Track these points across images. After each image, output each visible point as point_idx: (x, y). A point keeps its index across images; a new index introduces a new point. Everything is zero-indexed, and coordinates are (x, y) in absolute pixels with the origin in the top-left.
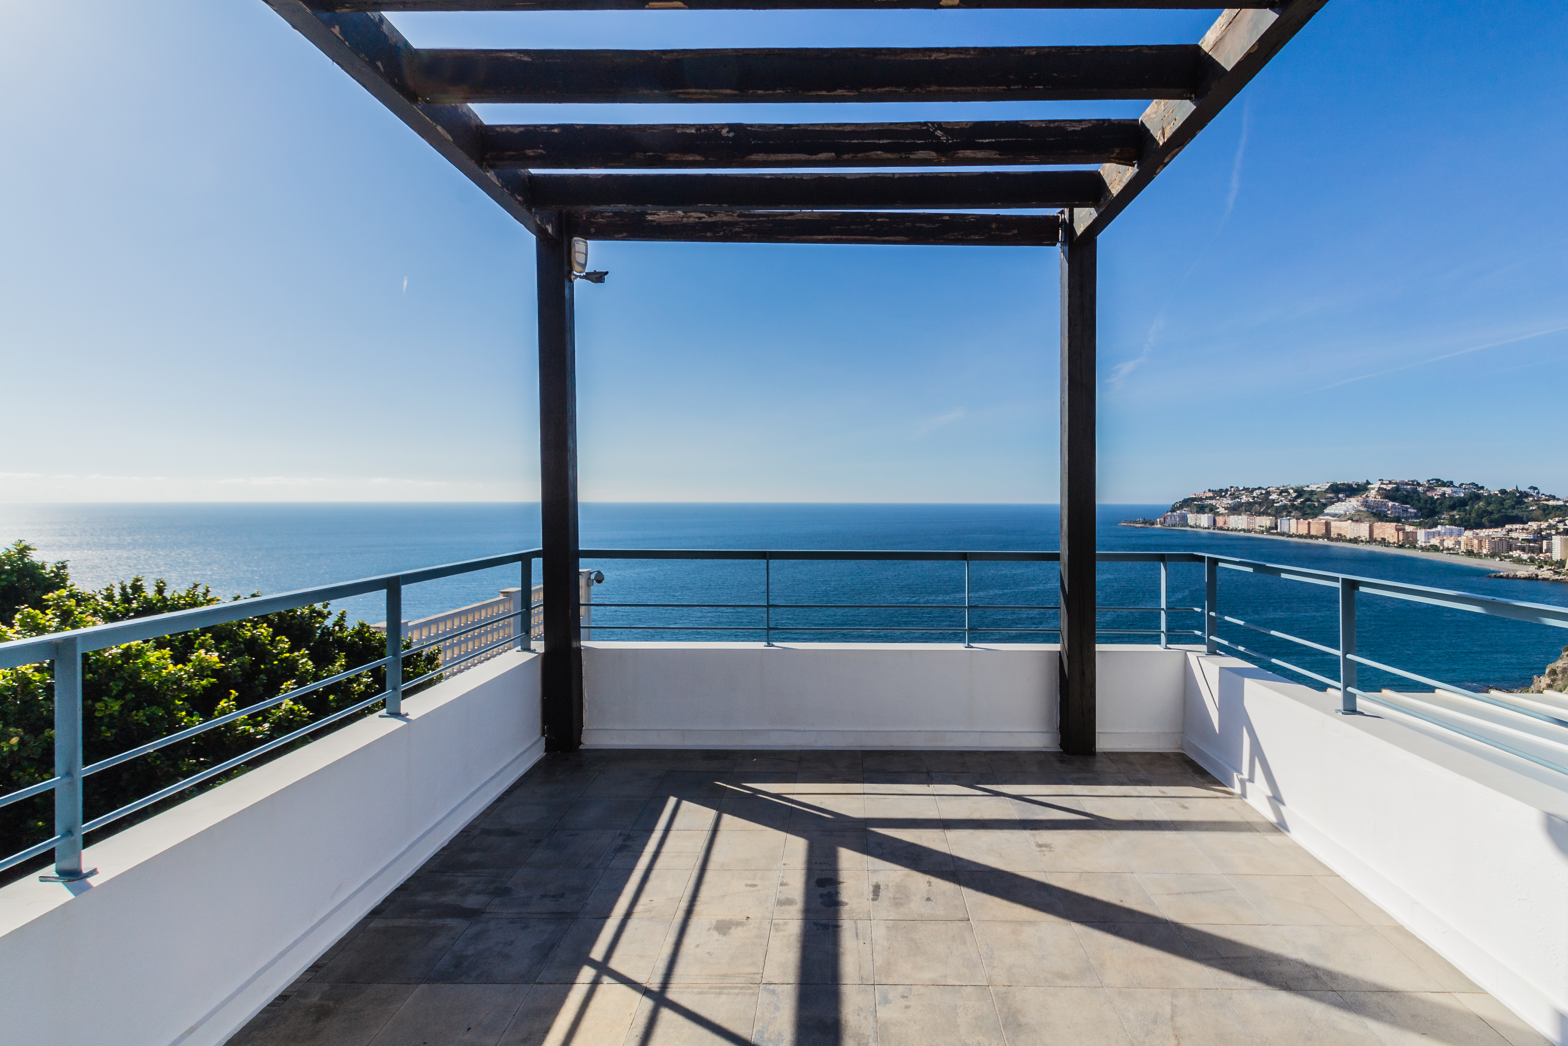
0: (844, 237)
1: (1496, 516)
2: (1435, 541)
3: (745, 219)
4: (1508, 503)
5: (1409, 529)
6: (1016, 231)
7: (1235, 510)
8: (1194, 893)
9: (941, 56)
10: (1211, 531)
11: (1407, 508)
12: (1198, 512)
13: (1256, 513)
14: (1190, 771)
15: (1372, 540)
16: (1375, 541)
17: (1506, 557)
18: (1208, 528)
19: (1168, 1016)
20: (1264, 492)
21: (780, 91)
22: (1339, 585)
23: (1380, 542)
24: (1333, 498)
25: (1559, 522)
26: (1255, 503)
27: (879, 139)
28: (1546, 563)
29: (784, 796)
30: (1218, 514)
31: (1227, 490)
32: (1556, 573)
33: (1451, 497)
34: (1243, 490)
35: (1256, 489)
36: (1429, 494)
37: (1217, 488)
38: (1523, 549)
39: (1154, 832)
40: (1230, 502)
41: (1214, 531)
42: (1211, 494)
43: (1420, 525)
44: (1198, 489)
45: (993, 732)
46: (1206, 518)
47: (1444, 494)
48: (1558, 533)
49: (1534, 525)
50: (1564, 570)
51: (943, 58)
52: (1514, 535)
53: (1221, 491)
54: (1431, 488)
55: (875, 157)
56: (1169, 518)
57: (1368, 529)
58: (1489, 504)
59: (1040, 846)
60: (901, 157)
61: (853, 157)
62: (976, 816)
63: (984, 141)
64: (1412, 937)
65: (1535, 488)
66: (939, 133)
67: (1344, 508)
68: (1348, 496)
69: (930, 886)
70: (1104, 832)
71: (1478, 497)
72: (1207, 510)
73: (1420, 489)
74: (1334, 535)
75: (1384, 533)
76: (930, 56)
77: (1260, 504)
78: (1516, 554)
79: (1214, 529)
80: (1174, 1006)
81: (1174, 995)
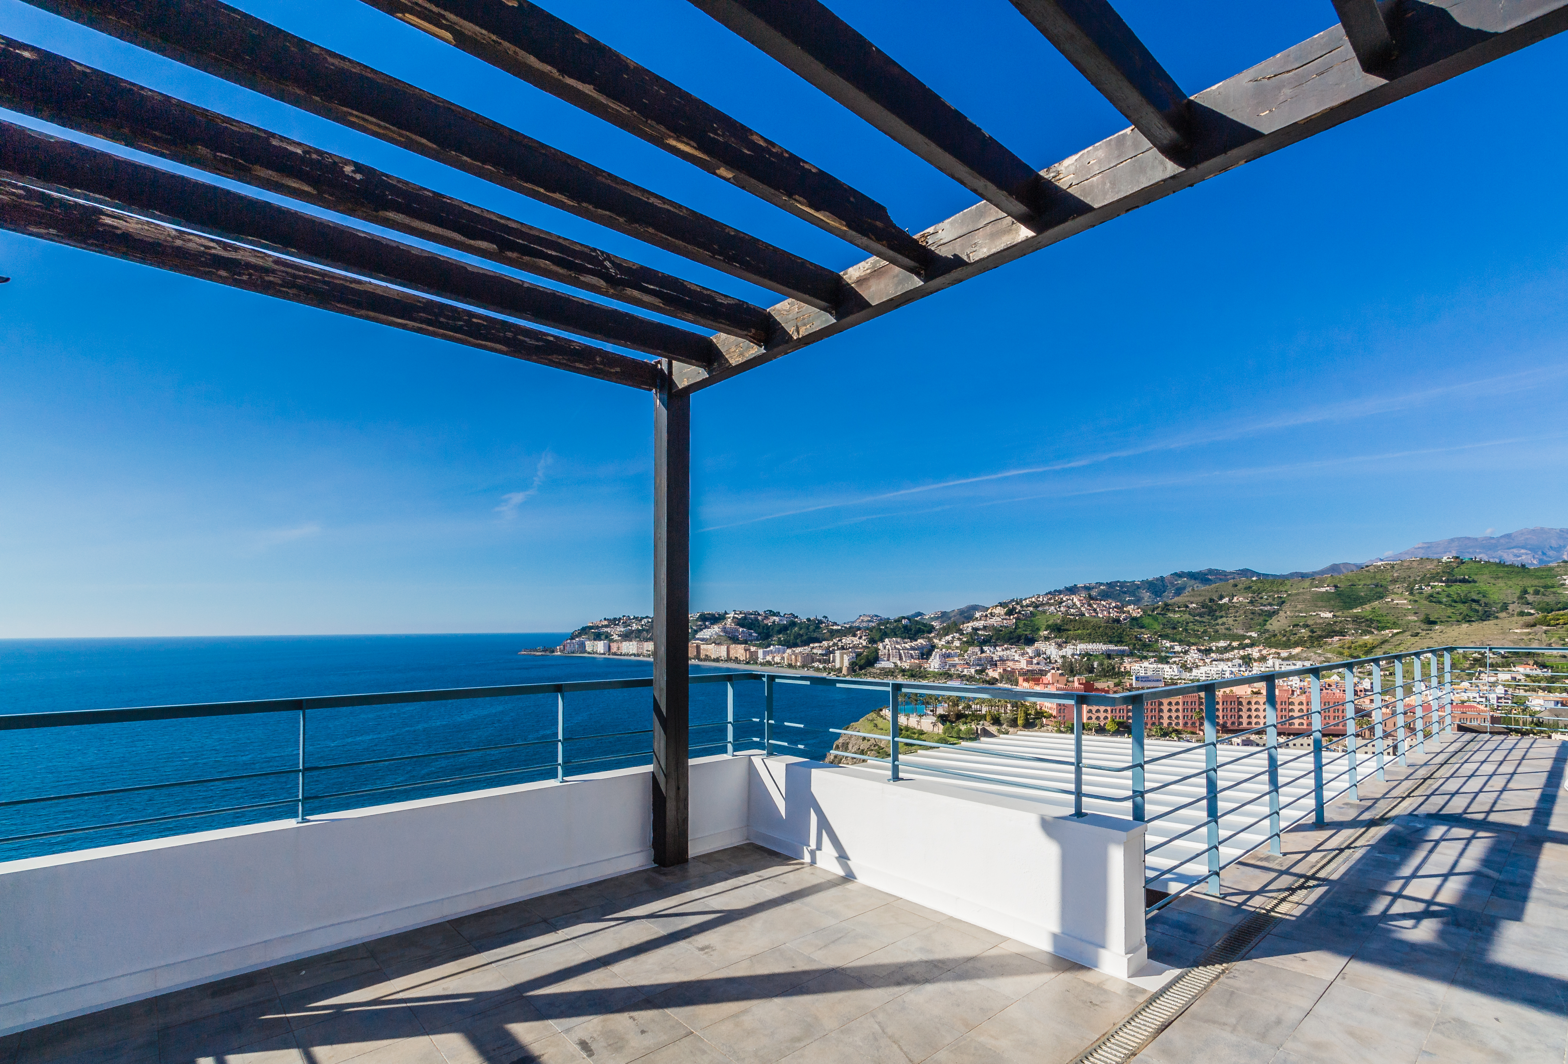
0: (430, 328)
1: (805, 638)
2: (769, 658)
3: (282, 268)
4: (812, 628)
5: (753, 649)
6: (618, 369)
7: (627, 636)
8: (833, 942)
9: (658, 203)
10: (607, 656)
11: (752, 633)
12: (595, 640)
13: (644, 639)
14: (766, 855)
15: (729, 659)
16: (731, 659)
17: (810, 667)
18: (604, 654)
19: (880, 1031)
20: (650, 620)
21: (490, 167)
22: (890, 689)
23: (734, 660)
24: (701, 626)
25: (839, 641)
26: (643, 630)
27: (547, 249)
28: (832, 670)
29: (384, 999)
30: (612, 641)
31: (620, 619)
32: (837, 676)
33: (778, 624)
34: (633, 619)
35: (644, 618)
36: (765, 622)
37: (612, 618)
38: (820, 661)
39: (777, 908)
40: (622, 629)
41: (609, 657)
42: (606, 623)
43: (760, 646)
44: (595, 618)
45: (591, 863)
46: (602, 645)
47: (774, 621)
48: (838, 649)
49: (825, 643)
50: (841, 675)
51: (659, 205)
52: (815, 651)
53: (615, 619)
54: (766, 618)
55: (543, 266)
56: (568, 645)
57: (726, 650)
58: (801, 629)
59: (702, 949)
60: (570, 275)
61: (518, 258)
62: (626, 944)
63: (649, 286)
64: (960, 921)
65: (826, 617)
66: (607, 263)
67: (710, 634)
68: (712, 624)
69: (634, 1020)
70: (742, 920)
71: (794, 624)
72: (603, 637)
73: (760, 618)
74: (702, 656)
75: (736, 653)
76: (648, 198)
77: (647, 631)
78: (816, 664)
79: (609, 655)
80: (879, 1023)
81: (874, 1016)
